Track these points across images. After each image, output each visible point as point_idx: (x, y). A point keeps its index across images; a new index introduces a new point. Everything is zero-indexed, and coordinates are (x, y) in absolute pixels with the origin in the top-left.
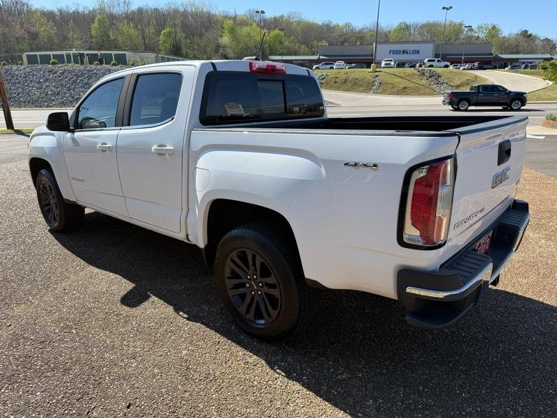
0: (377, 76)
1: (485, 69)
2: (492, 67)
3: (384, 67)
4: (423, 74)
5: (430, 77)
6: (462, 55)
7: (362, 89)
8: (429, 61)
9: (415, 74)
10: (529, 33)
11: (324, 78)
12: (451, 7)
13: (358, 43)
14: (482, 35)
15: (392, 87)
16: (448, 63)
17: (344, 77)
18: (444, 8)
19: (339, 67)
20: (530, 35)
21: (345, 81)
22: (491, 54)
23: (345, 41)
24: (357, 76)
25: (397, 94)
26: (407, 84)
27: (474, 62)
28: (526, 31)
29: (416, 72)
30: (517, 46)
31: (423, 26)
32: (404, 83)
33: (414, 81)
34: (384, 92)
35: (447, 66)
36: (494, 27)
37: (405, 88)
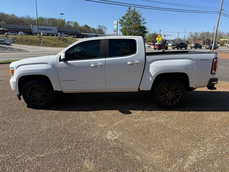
0: (41, 39)
1: (79, 38)
2: (81, 37)
3: (42, 35)
4: (60, 39)
5: (63, 40)
6: (69, 32)
7: (36, 44)
8: (60, 34)
9: (57, 39)
10: (88, 26)
11: (15, 39)
12: (63, 14)
13: (21, 24)
14: (72, 25)
15: (49, 44)
16: (67, 35)
17: (26, 39)
18: (61, 14)
19: (21, 34)
20: (88, 27)
21: (27, 41)
22: (78, 32)
23: (14, 22)
24: (32, 39)
25: (52, 47)
26: (55, 43)
27: (74, 35)
28: (87, 25)
29: (57, 38)
30: (85, 30)
31: (49, 19)
32: (53, 42)
33: (57, 41)
34: (46, 46)
35: (67, 36)
36: (76, 23)
37: (55, 44)
